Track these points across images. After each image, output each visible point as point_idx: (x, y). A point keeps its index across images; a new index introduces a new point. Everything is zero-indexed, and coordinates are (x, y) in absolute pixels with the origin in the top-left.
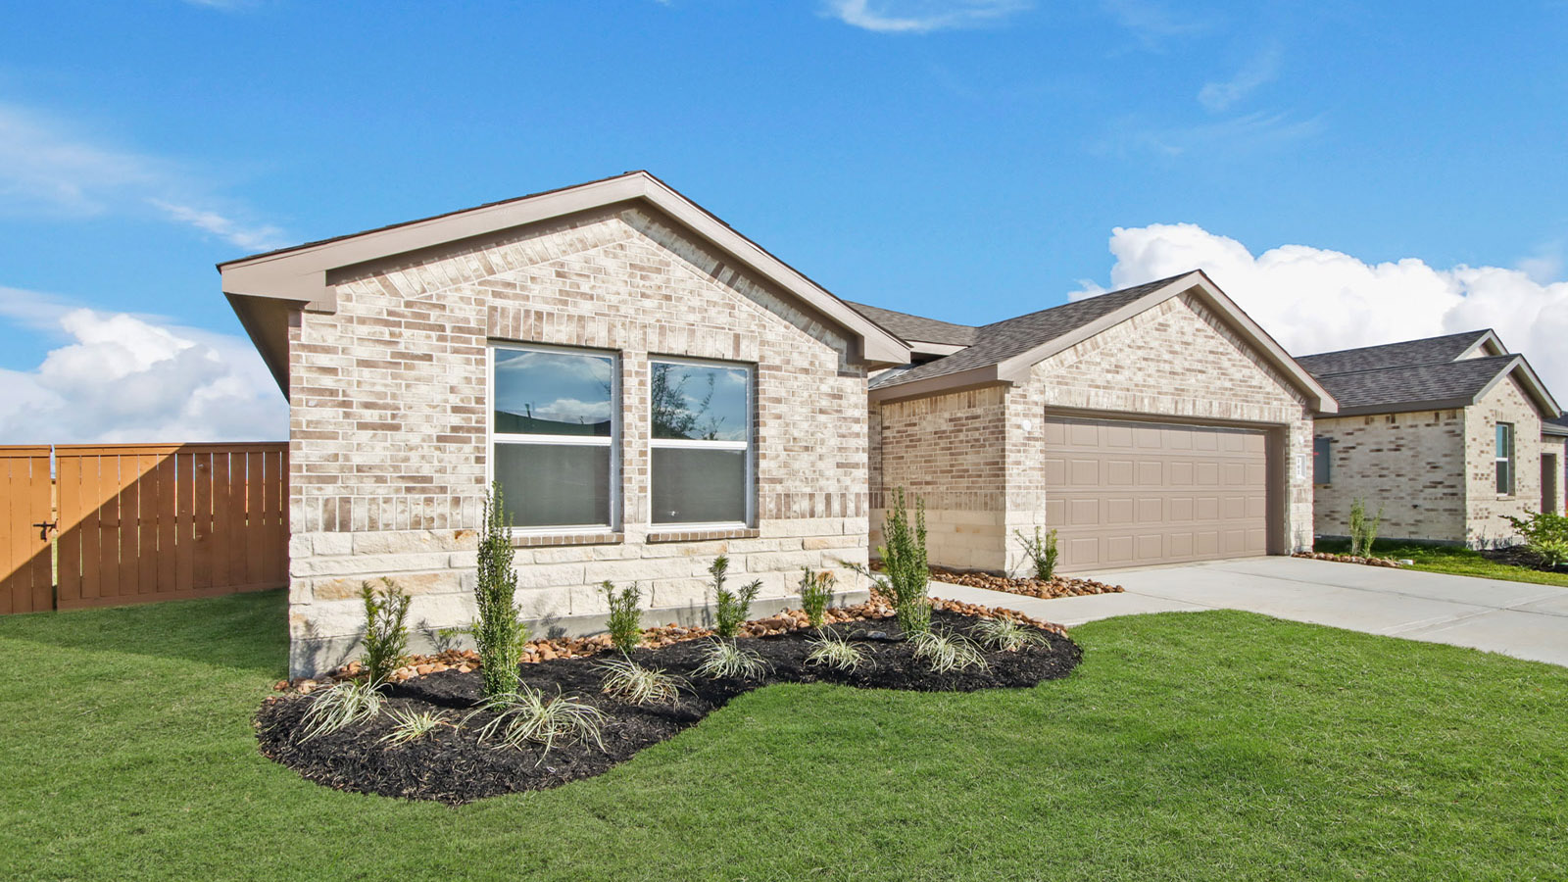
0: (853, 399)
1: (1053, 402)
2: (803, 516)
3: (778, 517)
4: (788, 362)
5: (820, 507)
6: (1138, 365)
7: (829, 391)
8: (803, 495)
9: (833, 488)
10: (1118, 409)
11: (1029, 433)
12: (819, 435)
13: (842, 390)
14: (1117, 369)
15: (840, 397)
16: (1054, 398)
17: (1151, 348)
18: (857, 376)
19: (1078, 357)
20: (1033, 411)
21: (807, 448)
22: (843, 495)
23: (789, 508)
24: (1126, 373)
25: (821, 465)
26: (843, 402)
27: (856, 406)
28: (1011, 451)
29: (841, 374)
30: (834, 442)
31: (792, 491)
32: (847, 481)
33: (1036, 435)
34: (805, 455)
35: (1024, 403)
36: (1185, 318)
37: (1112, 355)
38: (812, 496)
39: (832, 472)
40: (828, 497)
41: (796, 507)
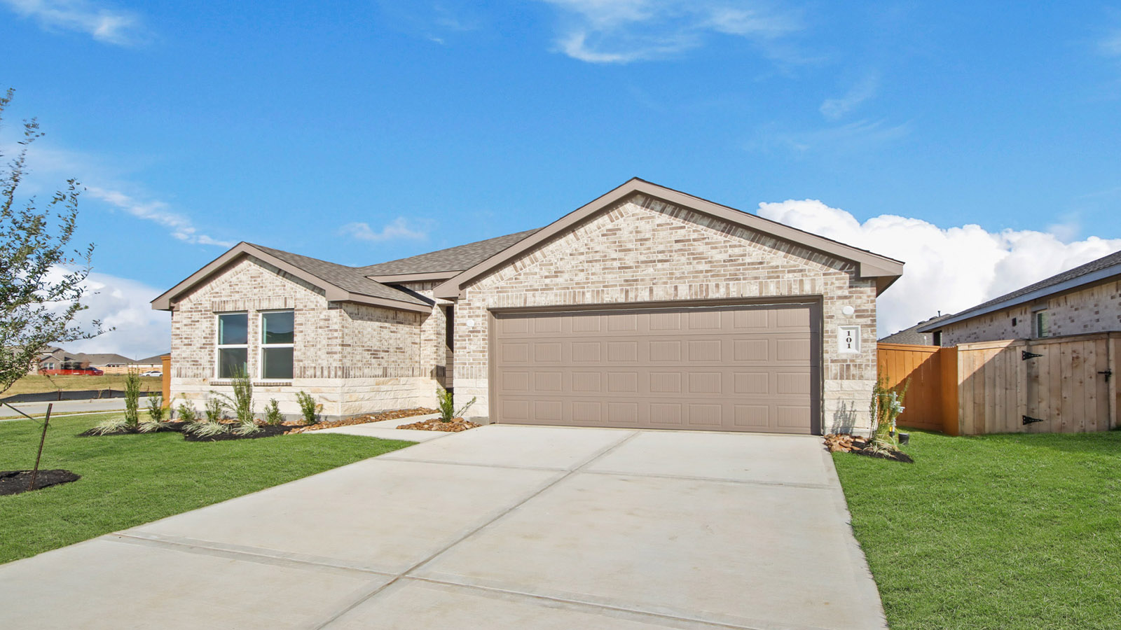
0: (335, 320)
1: (492, 306)
2: (311, 377)
3: (301, 377)
4: (306, 306)
5: (318, 373)
6: (581, 268)
7: (324, 317)
8: (311, 367)
9: (325, 364)
10: (558, 304)
11: (473, 328)
12: (319, 339)
13: (329, 316)
14: (557, 273)
15: (329, 320)
16: (493, 302)
17: (596, 252)
18: (337, 308)
19: (517, 271)
20: (477, 314)
21: (313, 345)
22: (329, 367)
23: (305, 373)
24: (566, 276)
25: (319, 353)
26: (330, 322)
27: (336, 323)
28: (458, 341)
29: (329, 308)
30: (325, 342)
31: (307, 365)
32: (331, 360)
33: (478, 329)
34: (312, 349)
35: (470, 308)
36: (642, 219)
37: (552, 264)
38: (315, 368)
39: (324, 356)
40: (322, 368)
41: (307, 373)
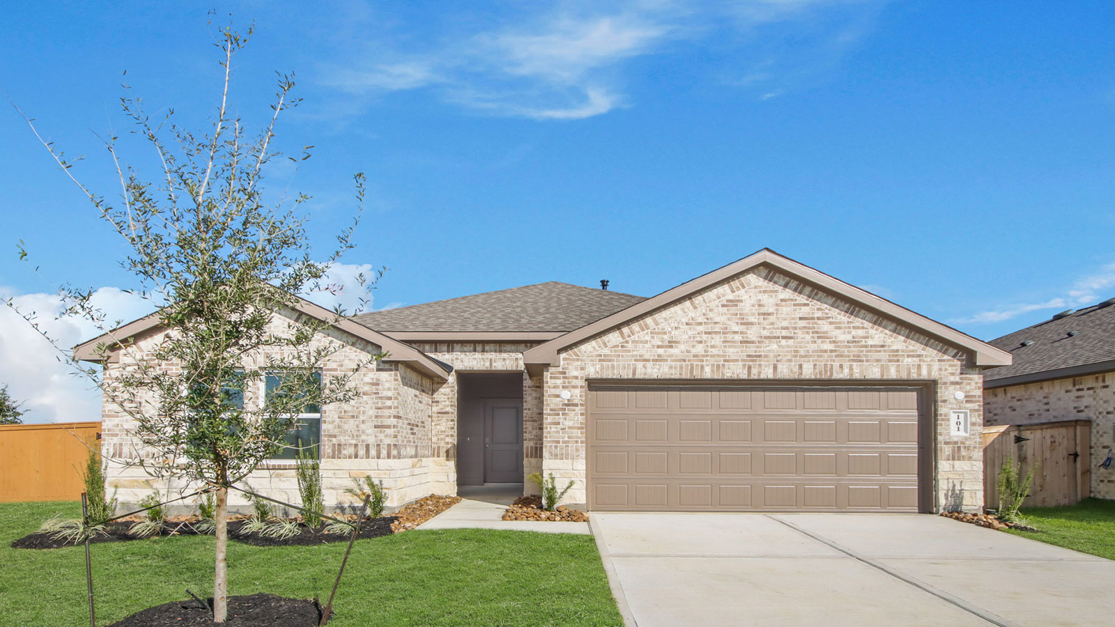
0: (387, 385)
1: (593, 375)
2: (350, 457)
3: (333, 458)
4: (342, 366)
5: (362, 452)
6: (699, 339)
7: (370, 381)
8: (350, 445)
9: (371, 440)
10: (673, 377)
11: (568, 400)
12: (362, 409)
13: (379, 380)
14: (671, 343)
15: (378, 384)
16: (593, 371)
17: (716, 323)
18: (391, 370)
19: (623, 338)
20: (573, 384)
21: (353, 417)
22: (378, 445)
23: (340, 452)
24: (682, 347)
25: (363, 427)
26: (380, 387)
27: (389, 389)
28: (549, 415)
29: (378, 370)
30: (372, 412)
31: (343, 442)
32: (382, 436)
33: (576, 402)
34: (352, 421)
35: (564, 378)
36: (765, 292)
37: (665, 333)
38: (356, 446)
39: (371, 431)
40: (367, 446)
41: (344, 452)
